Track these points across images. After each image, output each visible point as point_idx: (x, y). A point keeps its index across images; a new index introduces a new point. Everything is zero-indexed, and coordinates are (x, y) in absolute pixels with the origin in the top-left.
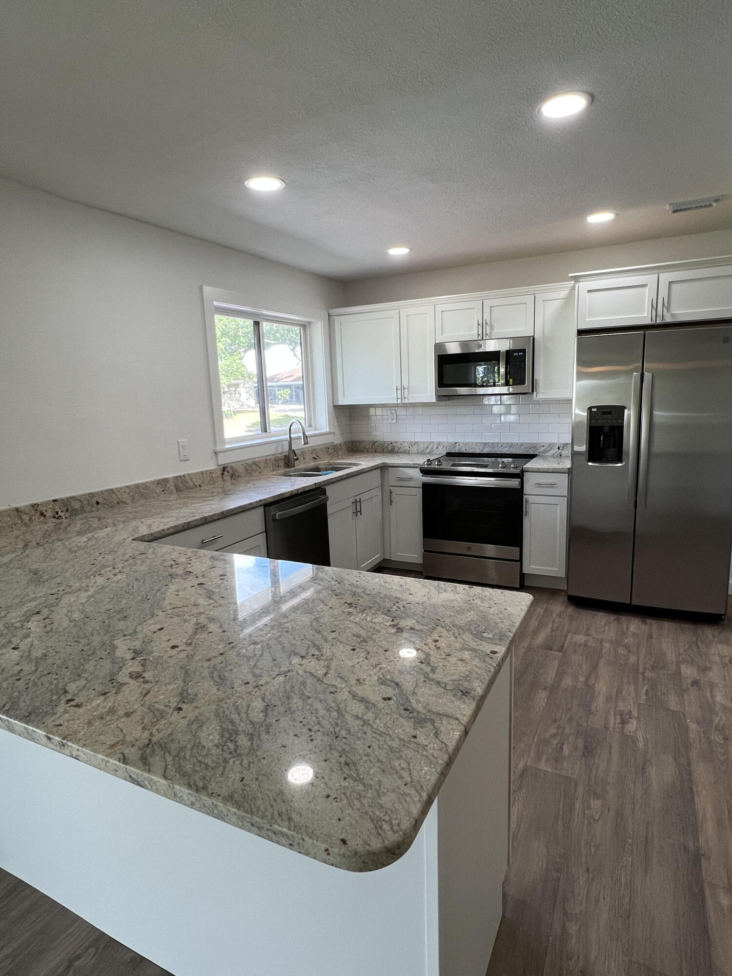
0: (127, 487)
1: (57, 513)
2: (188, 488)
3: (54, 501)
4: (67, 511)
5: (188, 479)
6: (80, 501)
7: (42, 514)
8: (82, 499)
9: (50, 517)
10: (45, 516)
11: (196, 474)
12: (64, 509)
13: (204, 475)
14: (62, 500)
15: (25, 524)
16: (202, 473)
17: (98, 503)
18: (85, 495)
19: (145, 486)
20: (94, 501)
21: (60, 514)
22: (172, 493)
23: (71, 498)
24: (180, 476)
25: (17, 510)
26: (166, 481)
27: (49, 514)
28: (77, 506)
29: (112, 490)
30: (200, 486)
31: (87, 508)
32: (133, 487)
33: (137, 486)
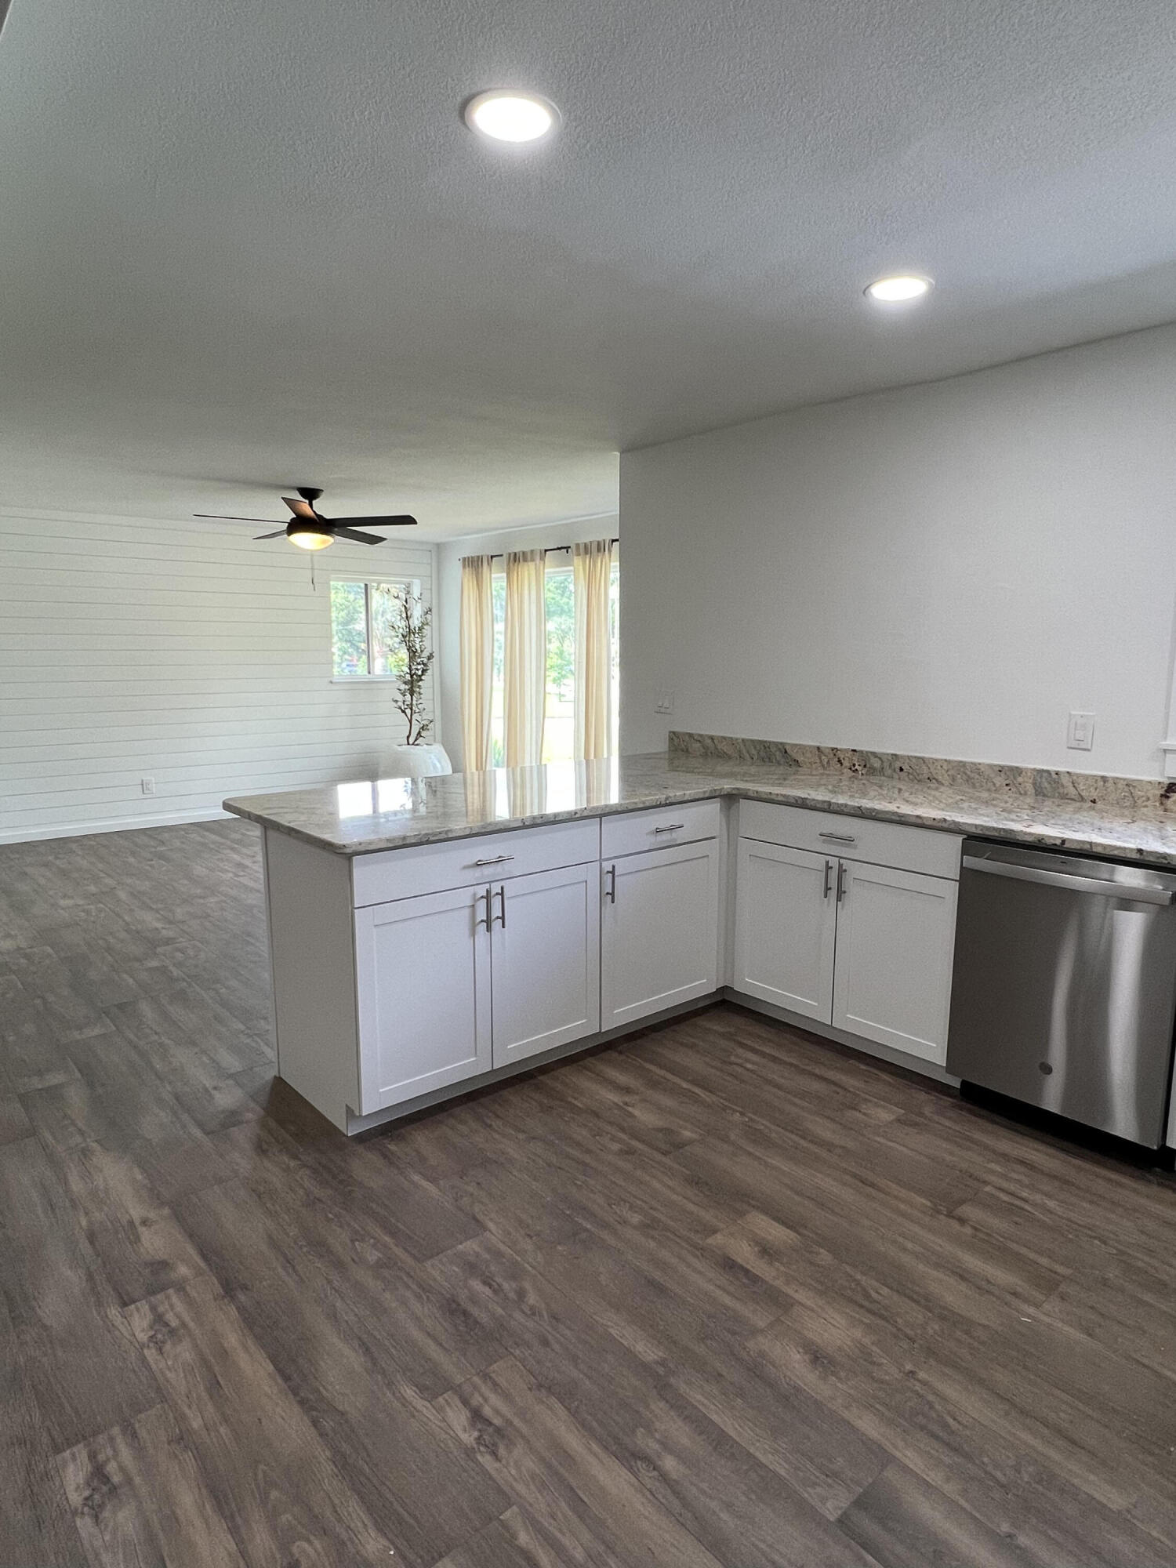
0: (946, 760)
1: (854, 765)
2: (1064, 797)
3: (854, 751)
4: (865, 766)
5: (1065, 780)
6: (880, 758)
7: (839, 761)
8: (884, 760)
9: (846, 767)
10: (841, 764)
11: (1086, 777)
12: (863, 763)
13: (1110, 784)
14: (862, 752)
15: (823, 766)
16: (1104, 779)
17: (901, 769)
18: (888, 754)
19: (976, 768)
20: (898, 765)
21: (857, 767)
22: (1026, 794)
23: (872, 753)
24: (1048, 772)
25: (818, 748)
26: (1017, 771)
27: (846, 763)
28: (877, 764)
29: (923, 759)
30: (1094, 801)
31: (889, 772)
32: (955, 764)
33: (963, 764)
